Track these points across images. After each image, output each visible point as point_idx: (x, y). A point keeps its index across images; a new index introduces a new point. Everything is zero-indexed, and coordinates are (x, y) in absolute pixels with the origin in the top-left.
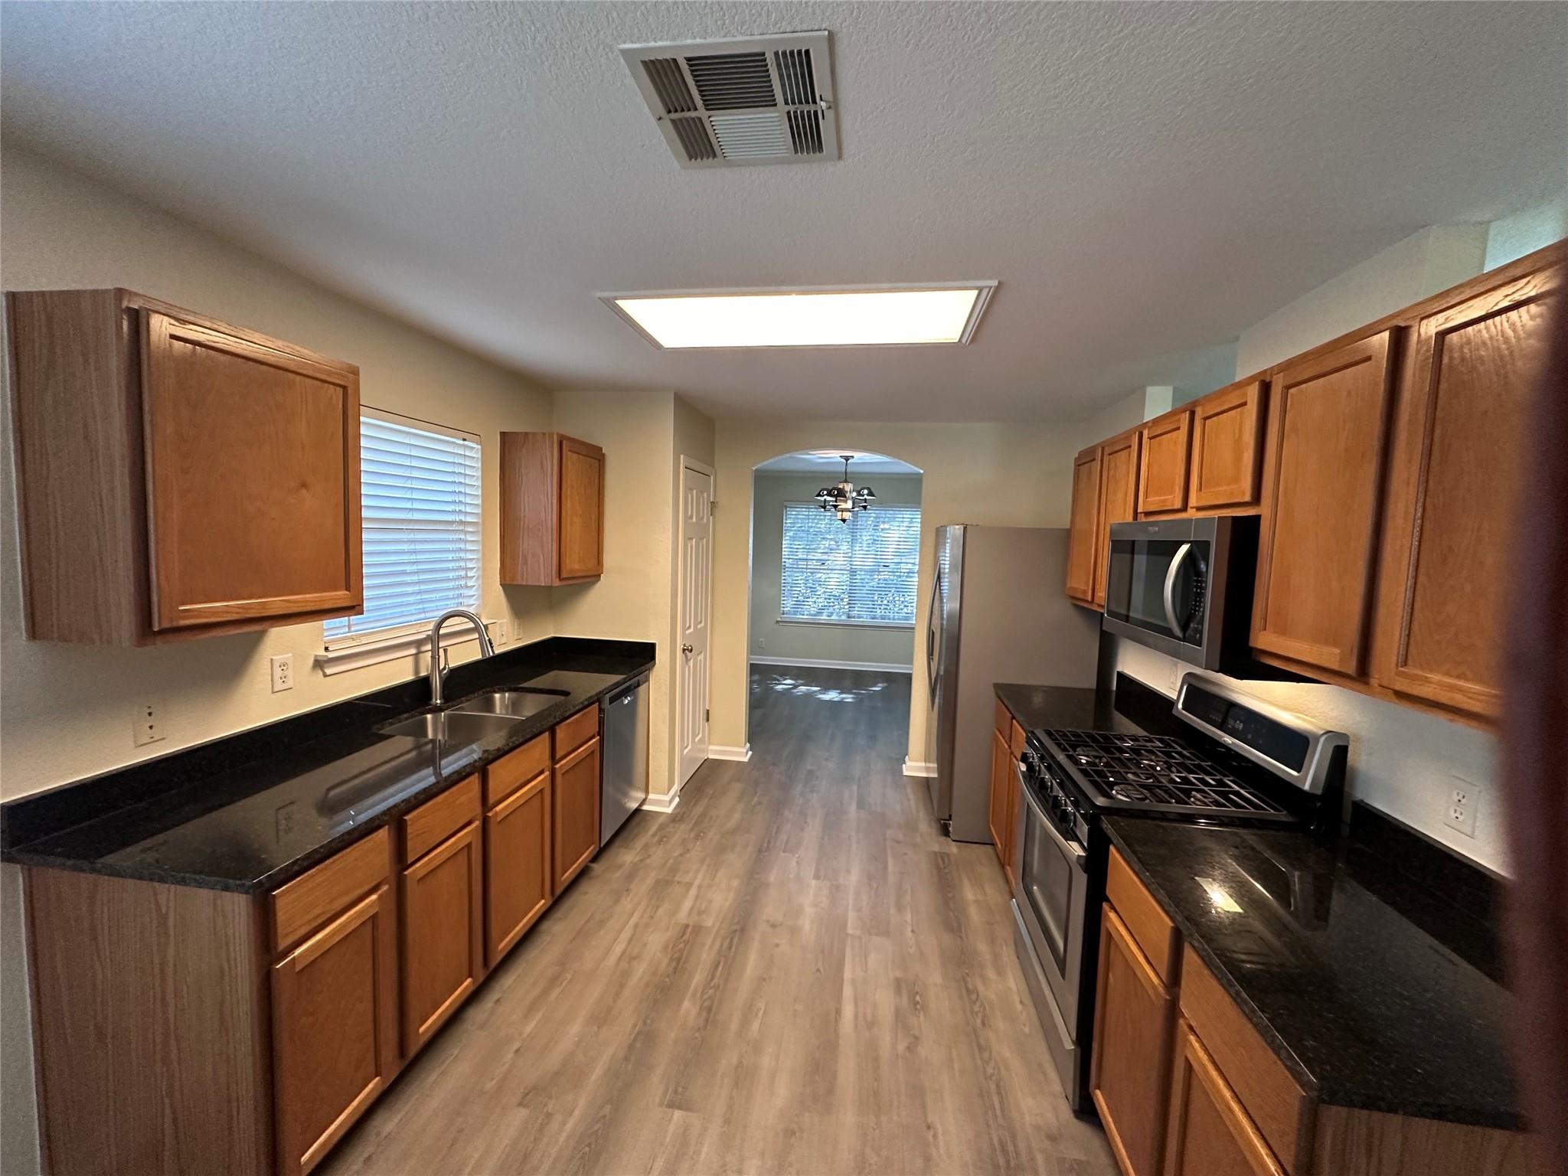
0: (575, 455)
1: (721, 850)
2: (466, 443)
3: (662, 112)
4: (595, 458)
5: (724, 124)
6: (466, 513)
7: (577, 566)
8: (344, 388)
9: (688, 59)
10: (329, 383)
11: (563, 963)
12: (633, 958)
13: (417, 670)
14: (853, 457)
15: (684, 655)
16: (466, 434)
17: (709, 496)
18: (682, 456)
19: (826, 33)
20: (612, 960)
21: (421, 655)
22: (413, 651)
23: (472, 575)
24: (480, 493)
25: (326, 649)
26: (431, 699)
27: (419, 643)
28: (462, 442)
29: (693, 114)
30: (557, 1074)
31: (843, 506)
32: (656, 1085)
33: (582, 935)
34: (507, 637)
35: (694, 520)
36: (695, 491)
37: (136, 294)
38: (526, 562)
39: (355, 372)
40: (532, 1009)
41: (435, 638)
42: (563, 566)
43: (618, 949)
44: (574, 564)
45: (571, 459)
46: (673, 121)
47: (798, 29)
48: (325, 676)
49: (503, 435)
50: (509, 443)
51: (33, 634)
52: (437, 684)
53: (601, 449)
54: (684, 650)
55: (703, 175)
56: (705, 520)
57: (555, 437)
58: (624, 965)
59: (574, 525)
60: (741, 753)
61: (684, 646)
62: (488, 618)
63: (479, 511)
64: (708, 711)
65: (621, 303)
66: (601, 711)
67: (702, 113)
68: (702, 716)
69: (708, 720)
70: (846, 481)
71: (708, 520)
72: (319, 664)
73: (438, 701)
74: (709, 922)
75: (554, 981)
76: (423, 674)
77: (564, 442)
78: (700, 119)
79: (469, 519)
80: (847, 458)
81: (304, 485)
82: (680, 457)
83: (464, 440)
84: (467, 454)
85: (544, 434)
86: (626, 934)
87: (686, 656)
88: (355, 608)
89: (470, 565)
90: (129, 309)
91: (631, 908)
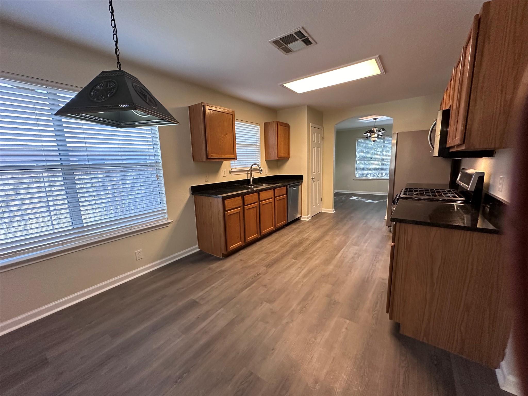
0: (281, 126)
1: (318, 228)
2: (257, 126)
3: (279, 48)
4: (287, 127)
5: (290, 46)
6: (257, 143)
7: (282, 155)
8: (232, 115)
9: (280, 39)
10: (230, 114)
11: (276, 239)
12: (290, 241)
13: (248, 177)
14: (378, 119)
15: (312, 180)
16: (256, 124)
17: (321, 135)
18: (310, 123)
19: (301, 27)
20: (286, 240)
21: (248, 174)
22: (247, 173)
23: (259, 157)
24: (260, 138)
25: (231, 170)
26: (250, 183)
27: (248, 171)
28: (255, 126)
29: (284, 46)
30: (272, 252)
31: (373, 136)
32: (291, 256)
33: (281, 236)
34: (266, 173)
35: (315, 142)
36: (315, 134)
37: (204, 103)
38: (270, 154)
39: (234, 112)
40: (269, 244)
41: (250, 170)
42: (279, 155)
43: (288, 239)
44: (282, 154)
45: (280, 127)
46: (281, 48)
47: (296, 28)
48: (231, 175)
49: (265, 123)
50: (266, 125)
51: (193, 161)
52: (251, 180)
53: (289, 124)
54: (312, 179)
55: (290, 55)
56: (320, 142)
57: (276, 122)
58: (289, 241)
59: (282, 145)
60: (331, 211)
61: (312, 177)
62: (262, 168)
63: (259, 142)
64: (321, 198)
65: (284, 85)
66: (287, 189)
67: (286, 45)
68: (319, 199)
69: (321, 201)
70: (375, 127)
71: (321, 142)
72: (230, 172)
73: (252, 184)
74: (311, 238)
75: (274, 241)
76: (249, 178)
77: (278, 123)
78: (286, 47)
79: (258, 144)
80: (375, 119)
81: (227, 134)
82: (310, 124)
83: (256, 125)
84: (257, 129)
85: (274, 122)
86: (291, 237)
87: (313, 180)
88: (235, 159)
89: (258, 155)
90: (203, 105)
91: (293, 234)
